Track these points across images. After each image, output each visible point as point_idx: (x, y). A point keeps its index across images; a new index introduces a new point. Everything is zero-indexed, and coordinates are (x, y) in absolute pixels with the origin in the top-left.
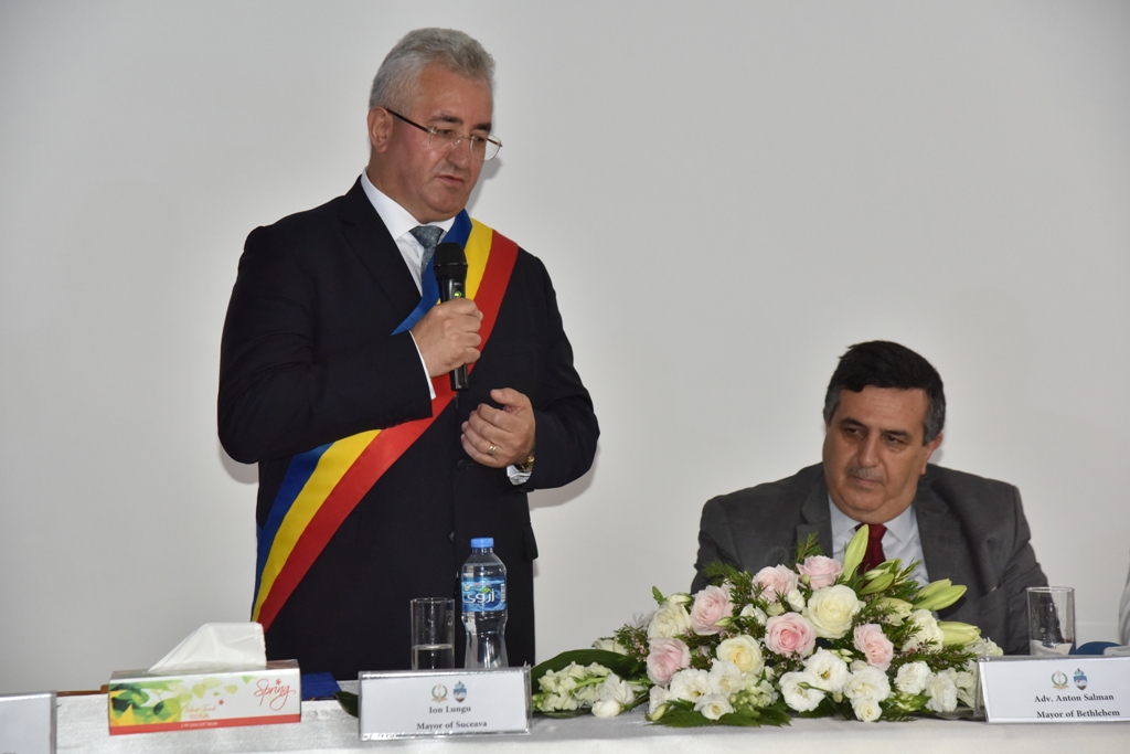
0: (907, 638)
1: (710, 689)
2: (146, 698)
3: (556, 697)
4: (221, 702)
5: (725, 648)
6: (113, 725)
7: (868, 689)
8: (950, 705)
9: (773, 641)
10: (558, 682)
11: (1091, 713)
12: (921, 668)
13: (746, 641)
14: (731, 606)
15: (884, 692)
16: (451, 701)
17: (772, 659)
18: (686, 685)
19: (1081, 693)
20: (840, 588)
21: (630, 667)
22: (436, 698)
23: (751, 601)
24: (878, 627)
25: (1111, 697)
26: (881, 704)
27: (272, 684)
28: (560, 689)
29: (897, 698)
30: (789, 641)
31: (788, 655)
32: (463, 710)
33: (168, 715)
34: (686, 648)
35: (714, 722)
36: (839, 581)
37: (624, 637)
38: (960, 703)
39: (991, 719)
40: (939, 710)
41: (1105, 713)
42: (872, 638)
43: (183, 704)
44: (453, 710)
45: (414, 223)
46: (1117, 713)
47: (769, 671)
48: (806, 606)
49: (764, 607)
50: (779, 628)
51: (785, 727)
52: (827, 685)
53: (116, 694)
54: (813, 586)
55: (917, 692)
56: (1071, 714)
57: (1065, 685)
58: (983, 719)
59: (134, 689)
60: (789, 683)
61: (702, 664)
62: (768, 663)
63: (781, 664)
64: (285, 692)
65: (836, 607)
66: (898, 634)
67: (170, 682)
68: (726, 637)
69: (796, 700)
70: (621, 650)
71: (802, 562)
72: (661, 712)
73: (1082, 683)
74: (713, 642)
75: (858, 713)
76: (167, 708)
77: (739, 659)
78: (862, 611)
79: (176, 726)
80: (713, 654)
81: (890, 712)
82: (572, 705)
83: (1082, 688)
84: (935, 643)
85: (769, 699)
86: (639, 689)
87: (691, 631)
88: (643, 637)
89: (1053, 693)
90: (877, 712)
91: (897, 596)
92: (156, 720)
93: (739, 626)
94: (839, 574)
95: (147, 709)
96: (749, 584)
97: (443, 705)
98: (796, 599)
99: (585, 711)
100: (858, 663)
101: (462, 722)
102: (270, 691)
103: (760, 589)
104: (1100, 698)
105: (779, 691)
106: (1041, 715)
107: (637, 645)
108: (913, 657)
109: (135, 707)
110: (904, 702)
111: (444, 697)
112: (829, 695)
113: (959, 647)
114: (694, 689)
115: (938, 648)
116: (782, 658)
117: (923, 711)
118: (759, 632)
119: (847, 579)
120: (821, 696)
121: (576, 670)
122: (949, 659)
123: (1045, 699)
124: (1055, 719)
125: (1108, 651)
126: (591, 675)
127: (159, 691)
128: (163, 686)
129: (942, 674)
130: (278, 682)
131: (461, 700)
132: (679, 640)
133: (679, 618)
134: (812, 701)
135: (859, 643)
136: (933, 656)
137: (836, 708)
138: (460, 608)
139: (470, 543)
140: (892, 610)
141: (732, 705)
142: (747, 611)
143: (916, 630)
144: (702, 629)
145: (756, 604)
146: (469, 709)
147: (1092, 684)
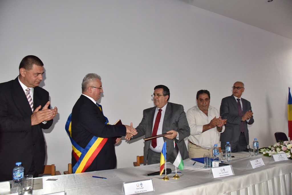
11: (226, 175)
19: (224, 172)
22: (137, 186)
25: (228, 172)
32: (142, 188)
41: (228, 174)
44: (141, 188)
46: (229, 174)
89: (221, 172)
97: (139, 187)
101: (142, 190)
106: (220, 176)
111: (139, 186)
123: (220, 173)
131: (142, 186)
146: (143, 188)
147: (225, 170)
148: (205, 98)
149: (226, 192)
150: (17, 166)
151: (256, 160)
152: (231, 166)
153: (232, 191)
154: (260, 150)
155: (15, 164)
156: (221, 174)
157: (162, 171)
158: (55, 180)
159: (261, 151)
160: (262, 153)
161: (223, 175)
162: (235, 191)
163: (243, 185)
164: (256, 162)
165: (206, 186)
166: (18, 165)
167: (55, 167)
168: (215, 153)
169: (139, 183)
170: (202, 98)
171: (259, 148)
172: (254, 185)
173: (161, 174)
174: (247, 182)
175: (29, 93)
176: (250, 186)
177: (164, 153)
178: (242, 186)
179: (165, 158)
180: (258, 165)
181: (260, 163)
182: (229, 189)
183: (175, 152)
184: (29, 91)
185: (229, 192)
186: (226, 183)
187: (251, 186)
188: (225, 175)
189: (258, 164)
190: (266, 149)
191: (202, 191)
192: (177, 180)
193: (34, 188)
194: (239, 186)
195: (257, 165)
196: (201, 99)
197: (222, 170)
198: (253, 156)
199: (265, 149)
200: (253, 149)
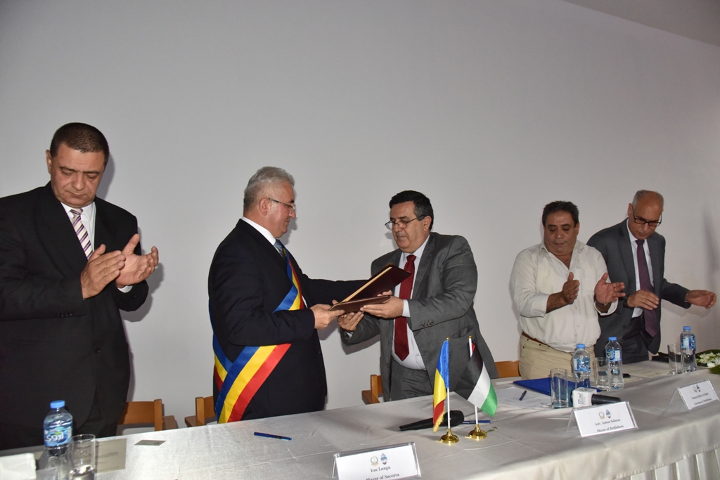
11: (615, 428)
16: (381, 465)
19: (609, 420)
22: (373, 464)
25: (619, 420)
32: (387, 469)
41: (619, 427)
44: (382, 469)
46: (622, 426)
57: (604, 417)
73: (609, 415)
83: (610, 417)
89: (601, 421)
97: (377, 467)
101: (387, 475)
104: (616, 421)
106: (599, 431)
111: (377, 463)
123: (599, 424)
131: (385, 464)
146: (389, 468)
147: (612, 415)
148: (563, 223)
149: (617, 477)
150: (54, 411)
151: (695, 385)
152: (627, 404)
153: (634, 474)
154: (700, 358)
155: (49, 406)
156: (600, 427)
157: (440, 420)
158: (158, 443)
159: (702, 361)
160: (706, 365)
161: (608, 429)
162: (641, 472)
163: (664, 458)
164: (696, 391)
165: (561, 460)
166: (56, 409)
167: (163, 405)
168: (578, 368)
169: (378, 454)
170: (555, 223)
171: (696, 353)
172: (694, 457)
173: (436, 427)
174: (674, 449)
175: (79, 219)
176: (683, 459)
177: (444, 370)
178: (659, 458)
179: (445, 383)
180: (701, 401)
181: (707, 394)
182: (625, 467)
183: (472, 366)
184: (80, 214)
185: (625, 476)
186: (616, 452)
187: (685, 457)
188: (611, 429)
189: (699, 396)
190: (715, 353)
191: (552, 474)
192: (480, 442)
193: (98, 469)
194: (653, 460)
195: (699, 400)
196: (550, 225)
197: (602, 415)
198: (680, 373)
199: (714, 356)
200: (680, 353)
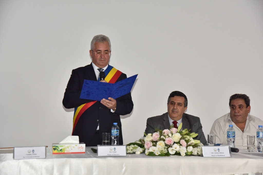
0: (189, 142)
1: (157, 150)
2: (59, 148)
3: (129, 151)
4: (72, 149)
5: (158, 143)
6: (53, 152)
7: (183, 150)
8: (196, 154)
9: (166, 142)
10: (129, 148)
11: (220, 156)
12: (191, 147)
13: (162, 142)
14: (159, 136)
15: (186, 151)
17: (166, 145)
18: (152, 149)
19: (219, 152)
20: (177, 133)
21: (142, 146)
23: (162, 135)
24: (184, 140)
25: (224, 153)
26: (185, 153)
27: (81, 147)
28: (130, 149)
29: (188, 152)
30: (169, 142)
31: (169, 144)
33: (63, 151)
34: (152, 143)
35: (157, 156)
36: (177, 132)
37: (140, 141)
38: (198, 154)
39: (204, 156)
40: (194, 154)
41: (222, 156)
42: (183, 142)
43: (65, 149)
44: (114, 152)
45: (98, 68)
46: (224, 156)
47: (166, 147)
48: (172, 136)
49: (165, 136)
50: (168, 140)
51: (169, 157)
52: (176, 150)
53: (54, 147)
54: (173, 133)
55: (190, 151)
56: (217, 156)
57: (216, 151)
58: (202, 156)
59: (57, 146)
60: (170, 149)
61: (155, 145)
62: (166, 146)
63: (168, 146)
64: (83, 148)
65: (177, 137)
66: (187, 141)
67: (63, 146)
68: (158, 141)
69: (171, 152)
70: (140, 143)
71: (171, 129)
72: (148, 154)
73: (219, 150)
74: (156, 142)
75: (182, 155)
76: (63, 150)
77: (161, 145)
78: (181, 137)
79: (64, 153)
80: (156, 144)
81: (187, 155)
82: (132, 152)
83: (219, 151)
84: (193, 143)
85: (166, 152)
86: (143, 149)
87: (152, 140)
88: (144, 141)
89: (214, 152)
90: (185, 154)
91: (187, 135)
92: (60, 152)
93: (161, 139)
94: (177, 131)
95: (59, 150)
96: (162, 132)
97: (112, 151)
98: (170, 135)
99: (134, 153)
100: (181, 146)
101: (115, 154)
102: (80, 148)
103: (164, 133)
104: (222, 153)
105: (168, 151)
106: (212, 156)
107: (143, 142)
108: (190, 145)
109: (57, 150)
110: (189, 153)
112: (176, 152)
113: (197, 144)
114: (153, 150)
115: (194, 144)
116: (168, 145)
117: (192, 155)
118: (164, 140)
119: (178, 132)
120: (175, 152)
121: (132, 146)
122: (195, 146)
123: (213, 153)
124: (214, 156)
125: (221, 145)
126: (135, 147)
127: (61, 147)
128: (62, 146)
129: (195, 148)
130: (82, 146)
131: (115, 150)
132: (151, 142)
133: (150, 138)
134: (174, 152)
135: (181, 143)
136: (193, 145)
137: (178, 154)
138: (111, 135)
139: (113, 124)
140: (187, 138)
141: (160, 153)
142: (162, 137)
143: (190, 141)
144: (154, 140)
145: (163, 136)
146: (116, 152)
148: (239, 104)
156: (213, 154)
169: (113, 147)
188: (218, 156)
196: (232, 105)
197: (215, 150)
